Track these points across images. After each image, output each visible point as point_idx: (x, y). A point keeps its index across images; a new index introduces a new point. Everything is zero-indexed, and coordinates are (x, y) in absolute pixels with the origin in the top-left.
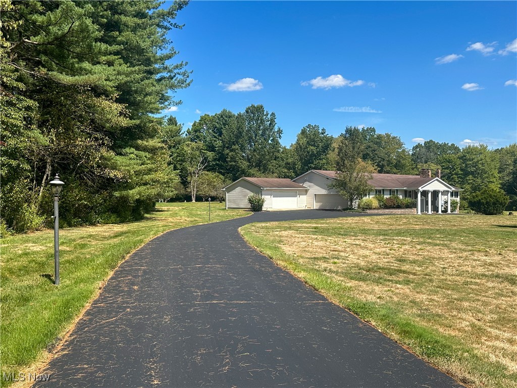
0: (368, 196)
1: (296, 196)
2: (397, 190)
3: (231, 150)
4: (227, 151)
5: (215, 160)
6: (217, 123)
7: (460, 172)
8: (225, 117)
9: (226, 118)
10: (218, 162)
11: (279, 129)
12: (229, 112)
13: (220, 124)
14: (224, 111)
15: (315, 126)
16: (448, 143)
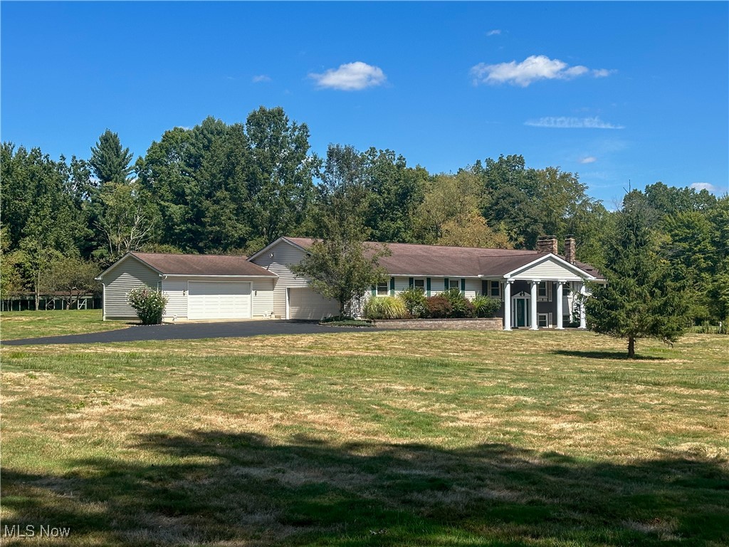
0: (389, 292)
1: (249, 293)
2: (463, 280)
3: (214, 201)
4: (207, 203)
5: (184, 222)
6: (192, 144)
7: (710, 248)
8: (209, 134)
9: (209, 136)
10: (189, 225)
11: (315, 157)
12: (219, 123)
13: (198, 148)
14: (210, 121)
15: (387, 151)
16: (694, 189)
